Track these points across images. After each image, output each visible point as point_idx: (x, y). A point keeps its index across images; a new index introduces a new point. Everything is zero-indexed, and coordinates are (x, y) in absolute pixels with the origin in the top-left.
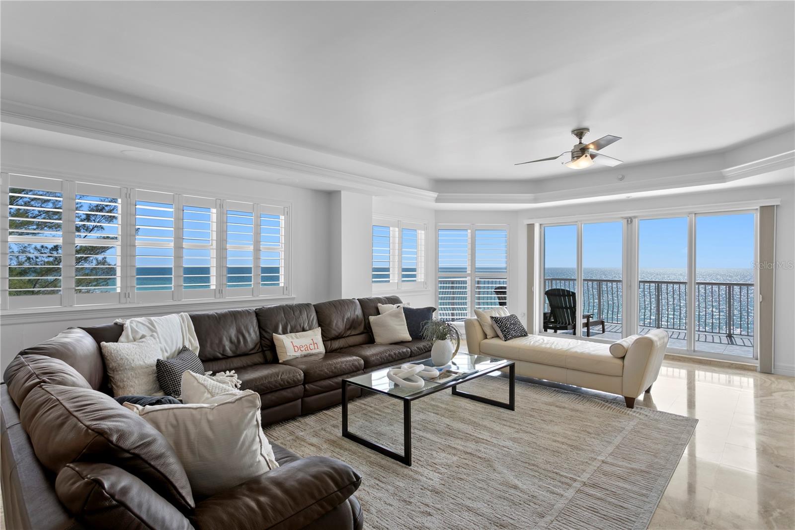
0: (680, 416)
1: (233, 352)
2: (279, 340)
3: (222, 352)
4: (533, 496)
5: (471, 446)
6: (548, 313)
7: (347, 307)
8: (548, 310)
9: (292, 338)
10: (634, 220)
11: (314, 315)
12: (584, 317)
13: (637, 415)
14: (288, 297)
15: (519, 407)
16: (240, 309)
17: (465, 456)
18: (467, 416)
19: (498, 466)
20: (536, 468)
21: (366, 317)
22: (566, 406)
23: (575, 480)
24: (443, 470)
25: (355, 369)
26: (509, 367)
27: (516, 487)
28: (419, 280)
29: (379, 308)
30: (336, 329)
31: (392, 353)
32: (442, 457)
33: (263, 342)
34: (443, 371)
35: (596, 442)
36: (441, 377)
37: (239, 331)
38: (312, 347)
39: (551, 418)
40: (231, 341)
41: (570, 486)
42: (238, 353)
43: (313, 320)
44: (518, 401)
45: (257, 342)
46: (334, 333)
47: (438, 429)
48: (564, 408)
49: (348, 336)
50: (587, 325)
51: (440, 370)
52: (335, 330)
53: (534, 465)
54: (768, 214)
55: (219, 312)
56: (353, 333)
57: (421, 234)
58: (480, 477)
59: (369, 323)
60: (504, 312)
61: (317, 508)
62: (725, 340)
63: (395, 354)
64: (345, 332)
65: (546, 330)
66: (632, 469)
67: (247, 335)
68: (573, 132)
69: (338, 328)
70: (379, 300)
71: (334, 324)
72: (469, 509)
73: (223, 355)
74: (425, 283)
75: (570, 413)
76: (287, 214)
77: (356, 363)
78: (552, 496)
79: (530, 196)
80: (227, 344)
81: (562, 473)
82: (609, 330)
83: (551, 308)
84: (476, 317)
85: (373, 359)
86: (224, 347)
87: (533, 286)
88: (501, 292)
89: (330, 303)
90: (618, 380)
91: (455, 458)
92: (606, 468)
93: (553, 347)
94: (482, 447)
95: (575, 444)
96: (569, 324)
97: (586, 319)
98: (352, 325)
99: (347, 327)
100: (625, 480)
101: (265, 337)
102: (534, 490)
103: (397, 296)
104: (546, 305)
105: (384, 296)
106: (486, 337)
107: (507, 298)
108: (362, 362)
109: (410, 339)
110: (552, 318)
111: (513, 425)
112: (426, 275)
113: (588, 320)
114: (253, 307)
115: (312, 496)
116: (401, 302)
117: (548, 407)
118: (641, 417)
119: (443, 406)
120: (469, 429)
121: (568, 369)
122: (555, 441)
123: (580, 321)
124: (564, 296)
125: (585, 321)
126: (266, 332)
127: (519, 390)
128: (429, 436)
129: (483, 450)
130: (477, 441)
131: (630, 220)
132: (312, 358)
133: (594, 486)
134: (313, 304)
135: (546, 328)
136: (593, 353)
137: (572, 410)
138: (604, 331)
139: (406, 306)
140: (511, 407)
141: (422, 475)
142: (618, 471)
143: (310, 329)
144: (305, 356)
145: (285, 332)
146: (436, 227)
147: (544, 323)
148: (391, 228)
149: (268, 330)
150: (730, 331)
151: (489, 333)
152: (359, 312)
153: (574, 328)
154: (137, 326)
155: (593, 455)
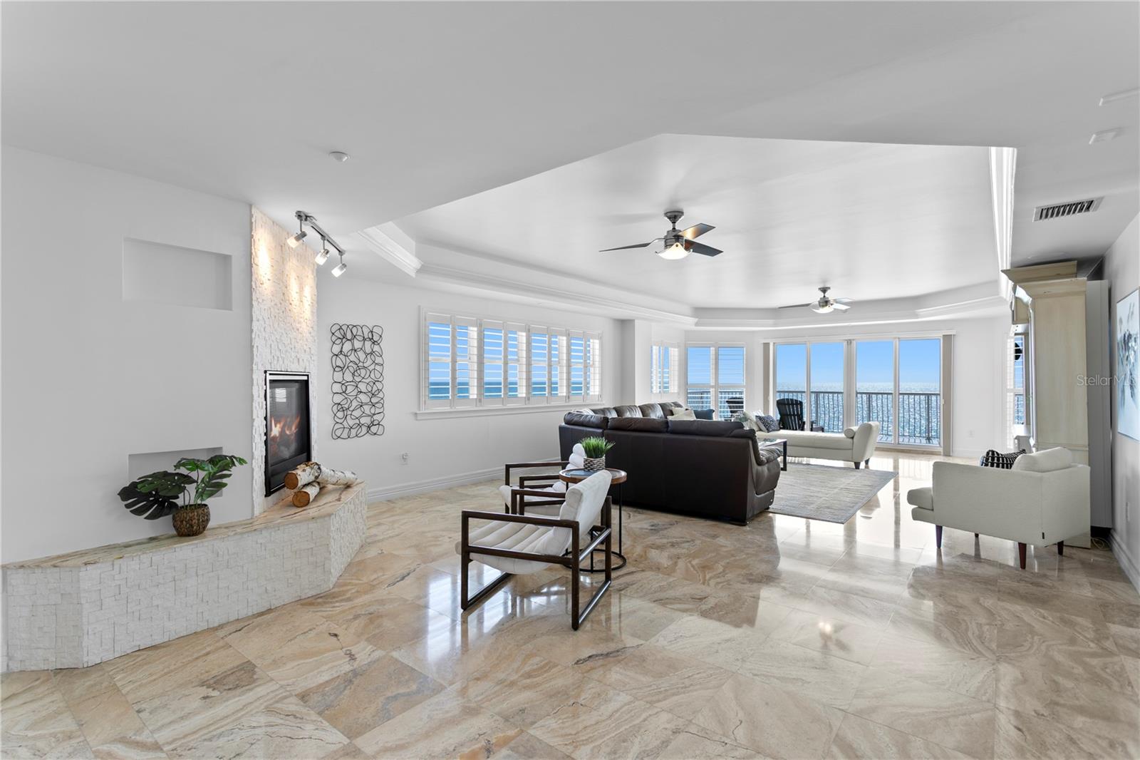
4: (819, 491)
10: (853, 341)
13: (862, 472)
14: (601, 403)
19: (794, 485)
26: (784, 443)
35: (842, 479)
39: (811, 473)
54: (948, 341)
57: (674, 352)
66: (864, 485)
70: (670, 405)
75: (822, 471)
76: (600, 338)
79: (771, 321)
83: (781, 417)
87: (768, 395)
90: (851, 451)
107: (745, 407)
110: (784, 421)
118: (865, 472)
124: (792, 404)
131: (849, 342)
134: (637, 406)
146: (685, 346)
150: (929, 435)
155: (842, 482)
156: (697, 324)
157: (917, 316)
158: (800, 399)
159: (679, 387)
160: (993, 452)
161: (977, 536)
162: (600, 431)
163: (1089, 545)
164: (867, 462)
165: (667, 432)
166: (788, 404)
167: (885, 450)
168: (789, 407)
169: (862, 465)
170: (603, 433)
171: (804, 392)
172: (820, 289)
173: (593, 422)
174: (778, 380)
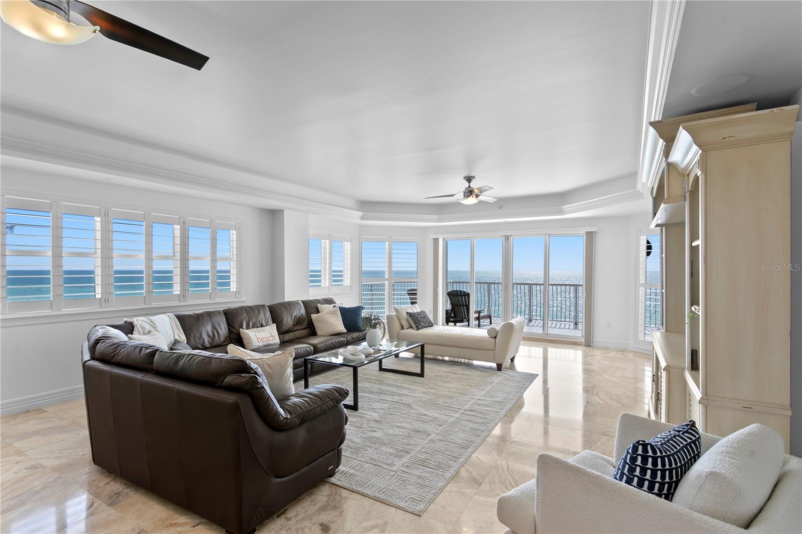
0: (528, 373)
1: (211, 344)
2: (245, 333)
3: (202, 344)
4: (436, 418)
5: (396, 398)
6: (449, 310)
7: (294, 307)
8: (449, 307)
9: (255, 332)
10: (510, 237)
11: (268, 314)
12: (476, 312)
13: (503, 375)
14: (239, 300)
15: (427, 375)
16: (212, 310)
17: (393, 403)
18: (391, 382)
19: (413, 406)
20: (438, 406)
21: (309, 315)
22: (459, 372)
23: (461, 409)
24: (380, 411)
25: (307, 354)
26: (420, 347)
27: (426, 415)
28: (346, 285)
29: (319, 308)
30: (287, 325)
31: (334, 342)
32: (377, 405)
33: (231, 336)
34: (375, 350)
35: (475, 390)
36: (375, 353)
37: (214, 327)
38: (271, 339)
39: (448, 380)
40: (208, 336)
41: (457, 412)
42: (214, 344)
43: (268, 318)
44: (426, 372)
45: (227, 336)
46: (285, 328)
47: (372, 391)
48: (457, 374)
49: (295, 331)
50: (478, 319)
51: (374, 349)
52: (285, 326)
53: (436, 404)
54: (590, 236)
55: (197, 312)
56: (299, 328)
57: (347, 246)
58: (404, 412)
59: (311, 319)
60: (416, 309)
61: (331, 402)
62: (572, 326)
63: (335, 342)
64: (293, 327)
65: (447, 324)
66: (494, 401)
67: (219, 330)
68: (465, 178)
69: (288, 324)
70: (318, 301)
71: (285, 321)
72: (398, 427)
73: (203, 346)
74: (351, 287)
75: (461, 376)
76: (238, 229)
77: (308, 349)
78: (446, 417)
79: (435, 217)
80: (205, 336)
81: (453, 407)
82: (494, 322)
83: (452, 306)
84: (395, 313)
85: (320, 346)
86: (203, 339)
87: (438, 288)
88: (412, 293)
89: (280, 304)
90: (492, 352)
91: (386, 405)
92: (479, 402)
93: (451, 333)
94: (403, 398)
95: (462, 392)
96: (465, 318)
97: (477, 314)
98: (298, 321)
99: (295, 323)
100: (489, 406)
101: (233, 332)
102: (436, 415)
103: (331, 297)
104: (448, 304)
105: (322, 298)
106: (402, 328)
107: (418, 299)
108: (312, 348)
109: (346, 331)
110: (452, 314)
111: (423, 385)
112: (352, 280)
113: (479, 315)
114: (222, 308)
115: (329, 398)
116: (335, 303)
117: (447, 374)
118: (505, 375)
119: (374, 378)
120: (394, 390)
121: (460, 347)
122: (450, 392)
123: (473, 316)
124: (461, 296)
125: (477, 315)
126: (233, 327)
127: (426, 365)
128: (366, 395)
129: (404, 399)
130: (400, 395)
131: (507, 238)
132: (271, 347)
133: (471, 411)
134: (267, 305)
135: (448, 321)
136: (477, 335)
137: (463, 375)
138: (491, 323)
139: (341, 306)
140: (421, 375)
141: (366, 415)
142: (487, 403)
143: (266, 326)
144: (266, 346)
145: (248, 328)
146: (359, 240)
147: (446, 318)
148: (323, 241)
149: (235, 326)
151: (405, 324)
152: (303, 311)
153: (468, 321)
154: (142, 323)
155: (473, 397)
156: (362, 218)
164: (512, 360)
168: (458, 298)
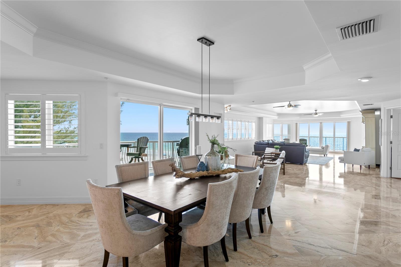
54: (349, 123)
76: (255, 123)
90: (323, 152)
131: (321, 123)
146: (273, 124)
156: (278, 118)
157: (340, 116)
158: (306, 139)
159: (272, 135)
160: (356, 149)
161: (353, 165)
162: (267, 145)
163: (375, 168)
164: (327, 155)
165: (284, 145)
166: (303, 140)
167: (331, 153)
168: (303, 141)
169: (326, 156)
170: (268, 146)
171: (318, 137)
172: (315, 110)
173: (265, 144)
174: (300, 134)
